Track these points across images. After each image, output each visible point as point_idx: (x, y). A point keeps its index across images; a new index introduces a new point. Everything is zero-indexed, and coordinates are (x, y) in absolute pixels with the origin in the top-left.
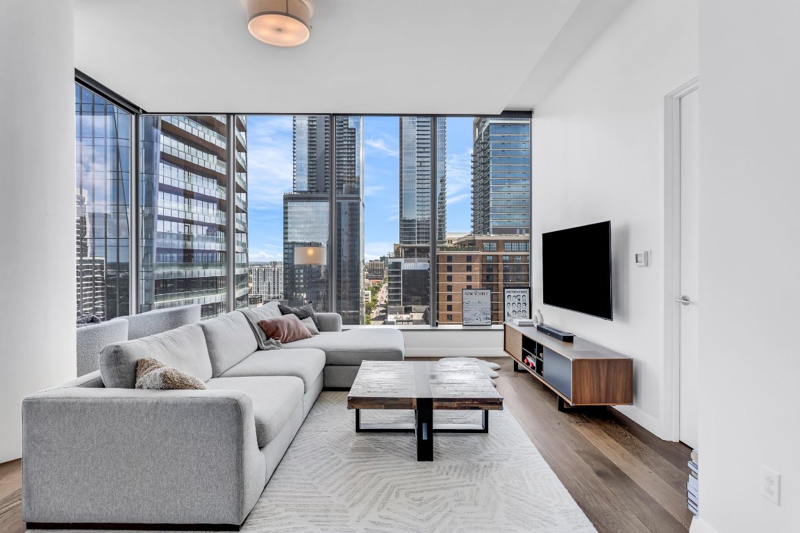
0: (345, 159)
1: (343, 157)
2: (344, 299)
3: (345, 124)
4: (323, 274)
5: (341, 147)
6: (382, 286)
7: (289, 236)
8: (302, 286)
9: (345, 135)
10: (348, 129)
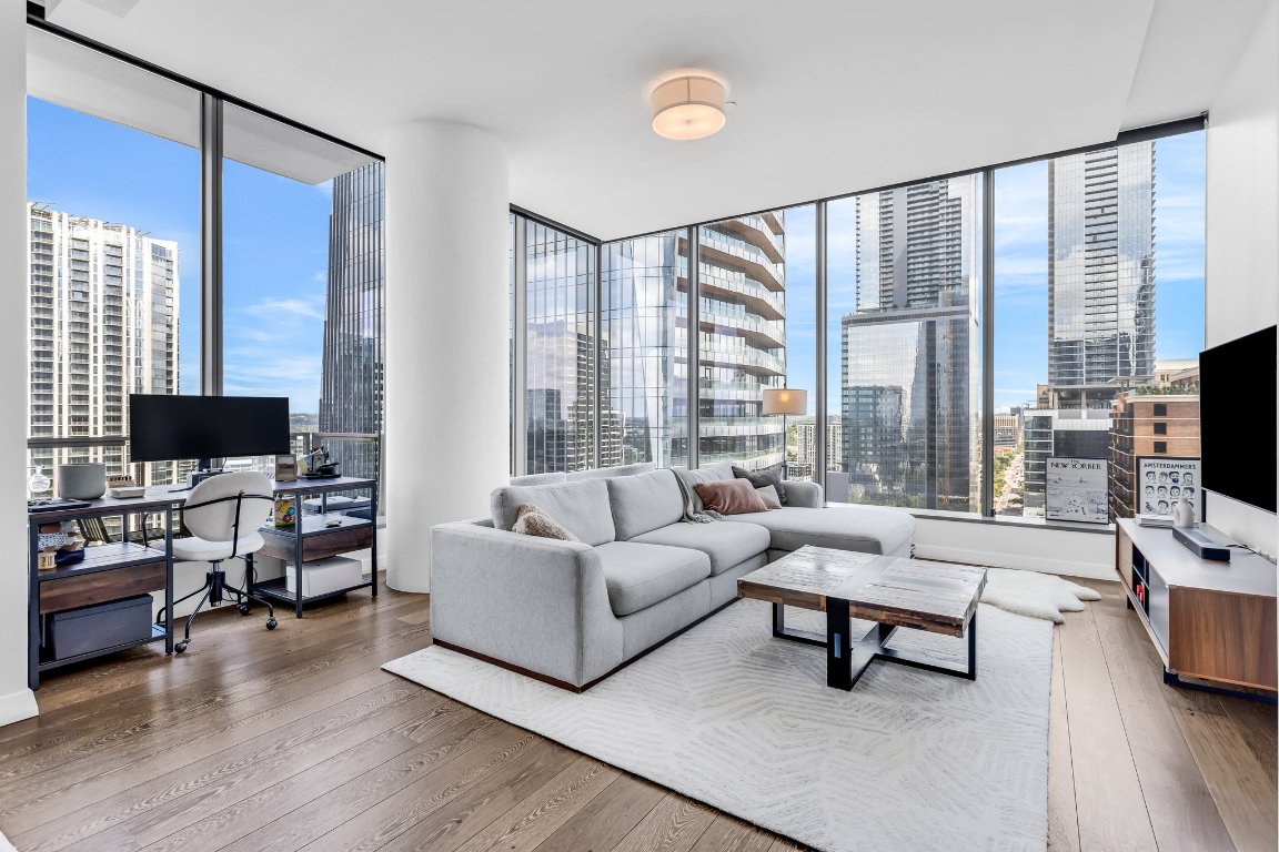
0: (941, 250)
1: (938, 248)
2: (941, 476)
3: (942, 195)
4: (904, 435)
5: (935, 232)
6: (1012, 458)
7: (850, 377)
8: (870, 453)
9: (941, 211)
10: (948, 201)
